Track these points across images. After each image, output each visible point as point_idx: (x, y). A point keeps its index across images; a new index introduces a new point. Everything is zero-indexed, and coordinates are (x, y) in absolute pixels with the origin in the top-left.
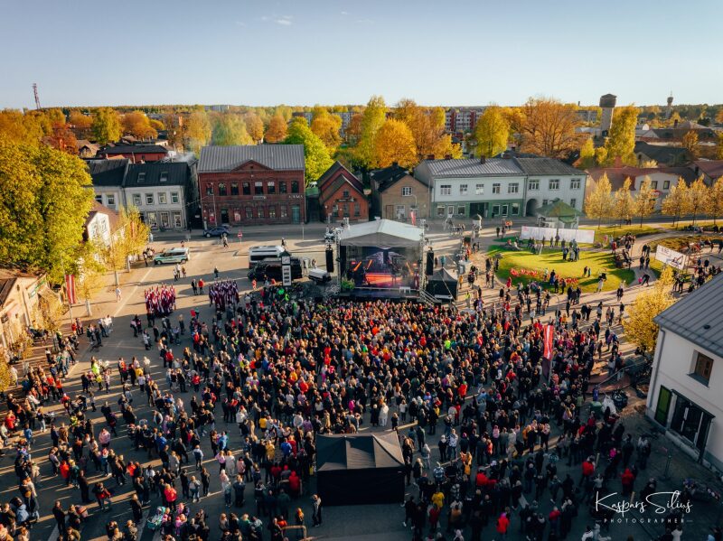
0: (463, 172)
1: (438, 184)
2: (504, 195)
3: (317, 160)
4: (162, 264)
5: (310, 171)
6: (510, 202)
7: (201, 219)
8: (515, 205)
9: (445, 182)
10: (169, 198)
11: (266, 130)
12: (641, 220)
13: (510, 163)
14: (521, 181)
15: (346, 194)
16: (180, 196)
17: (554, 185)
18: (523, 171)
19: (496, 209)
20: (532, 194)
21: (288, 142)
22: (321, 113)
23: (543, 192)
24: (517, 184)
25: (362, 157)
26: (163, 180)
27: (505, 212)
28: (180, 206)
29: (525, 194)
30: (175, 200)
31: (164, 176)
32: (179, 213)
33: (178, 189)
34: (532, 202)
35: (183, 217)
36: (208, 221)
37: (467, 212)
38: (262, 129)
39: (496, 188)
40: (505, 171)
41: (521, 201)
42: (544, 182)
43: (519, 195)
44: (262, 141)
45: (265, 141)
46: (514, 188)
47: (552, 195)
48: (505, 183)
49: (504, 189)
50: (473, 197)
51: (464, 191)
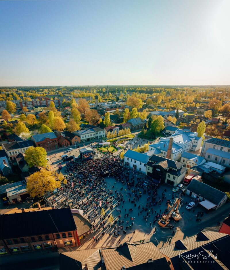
0: (85, 133)
1: (81, 136)
2: (93, 136)
6: (94, 137)
12: (115, 137)
13: (92, 129)
14: (95, 133)
15: (65, 141)
17: (100, 133)
18: (95, 131)
19: (91, 139)
20: (97, 135)
33: (32, 146)
34: (97, 137)
37: (87, 141)
40: (92, 131)
41: (95, 137)
42: (99, 132)
43: (95, 136)
46: (94, 135)
47: (100, 135)
48: (92, 134)
49: (92, 135)
50: (87, 137)
51: (86, 137)
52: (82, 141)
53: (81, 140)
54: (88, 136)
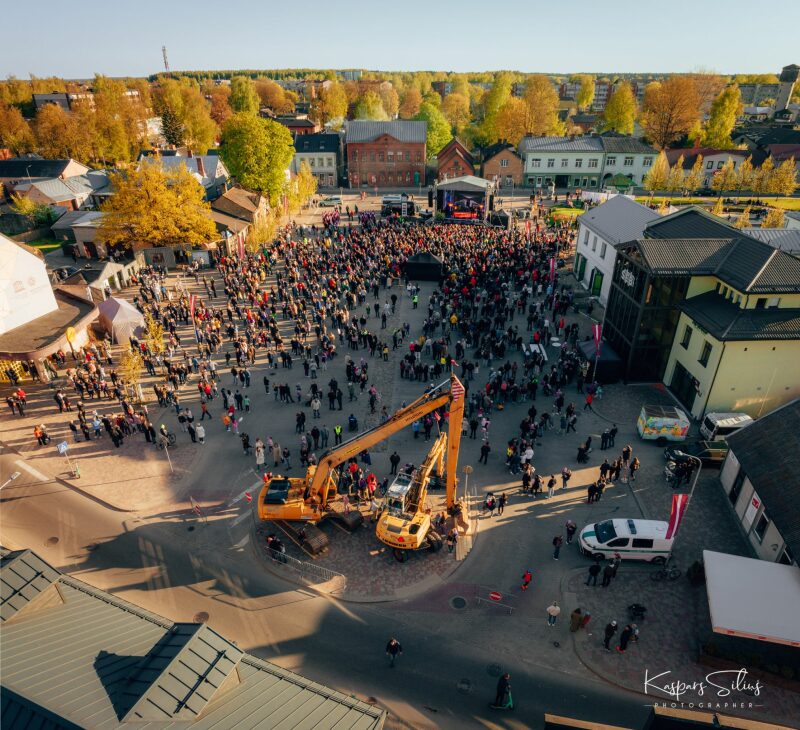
0: (552, 148)
1: (530, 157)
2: (585, 169)
3: (439, 136)
4: (325, 206)
5: (432, 145)
6: (590, 175)
7: (347, 180)
8: (595, 179)
9: (537, 156)
10: (325, 162)
11: (401, 104)
13: (596, 141)
14: (600, 157)
15: (456, 164)
16: (334, 161)
17: (629, 162)
18: (603, 148)
19: (577, 181)
20: (609, 169)
21: (416, 119)
22: (462, 84)
23: (619, 168)
24: (597, 160)
25: (485, 134)
26: (322, 148)
27: (584, 184)
28: (333, 169)
29: (603, 169)
30: (330, 164)
31: (323, 144)
32: (331, 175)
33: (332, 155)
34: (608, 176)
35: (335, 178)
36: (353, 181)
37: (553, 183)
38: (397, 103)
39: (579, 163)
40: (589, 148)
41: (599, 175)
42: (620, 158)
43: (597, 170)
44: (397, 116)
45: (399, 118)
46: (594, 163)
47: (627, 171)
48: (586, 158)
49: (585, 163)
50: (558, 169)
51: (551, 163)
52: (531, 180)
53: (527, 175)
54: (565, 163)
